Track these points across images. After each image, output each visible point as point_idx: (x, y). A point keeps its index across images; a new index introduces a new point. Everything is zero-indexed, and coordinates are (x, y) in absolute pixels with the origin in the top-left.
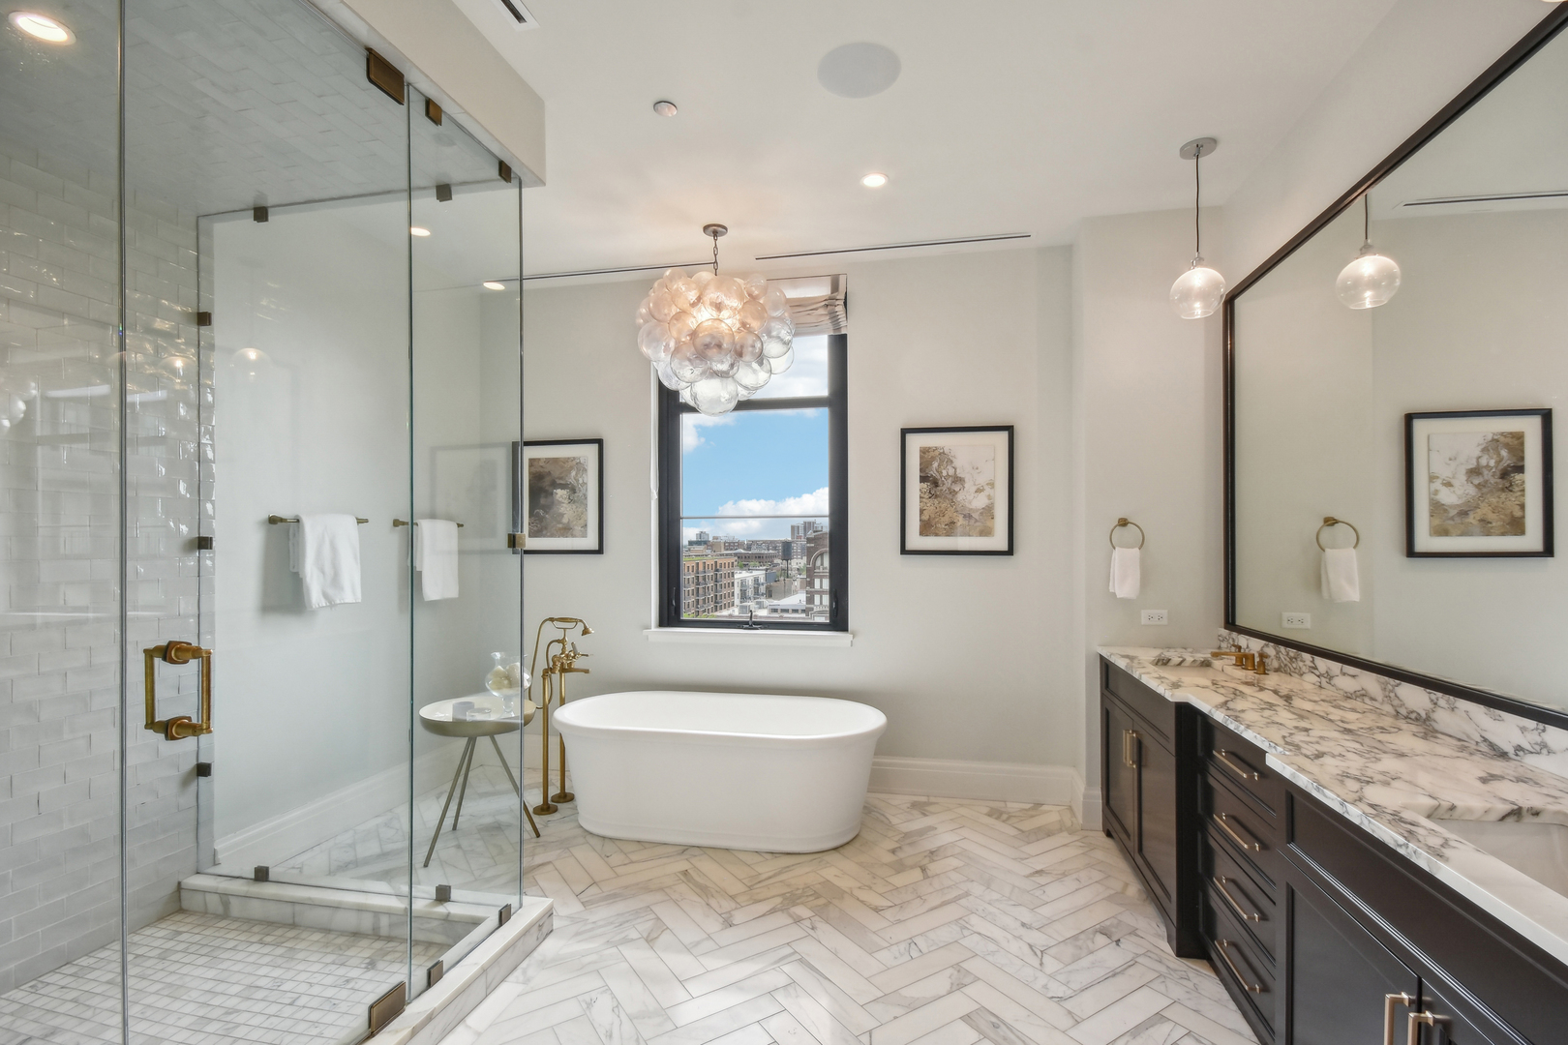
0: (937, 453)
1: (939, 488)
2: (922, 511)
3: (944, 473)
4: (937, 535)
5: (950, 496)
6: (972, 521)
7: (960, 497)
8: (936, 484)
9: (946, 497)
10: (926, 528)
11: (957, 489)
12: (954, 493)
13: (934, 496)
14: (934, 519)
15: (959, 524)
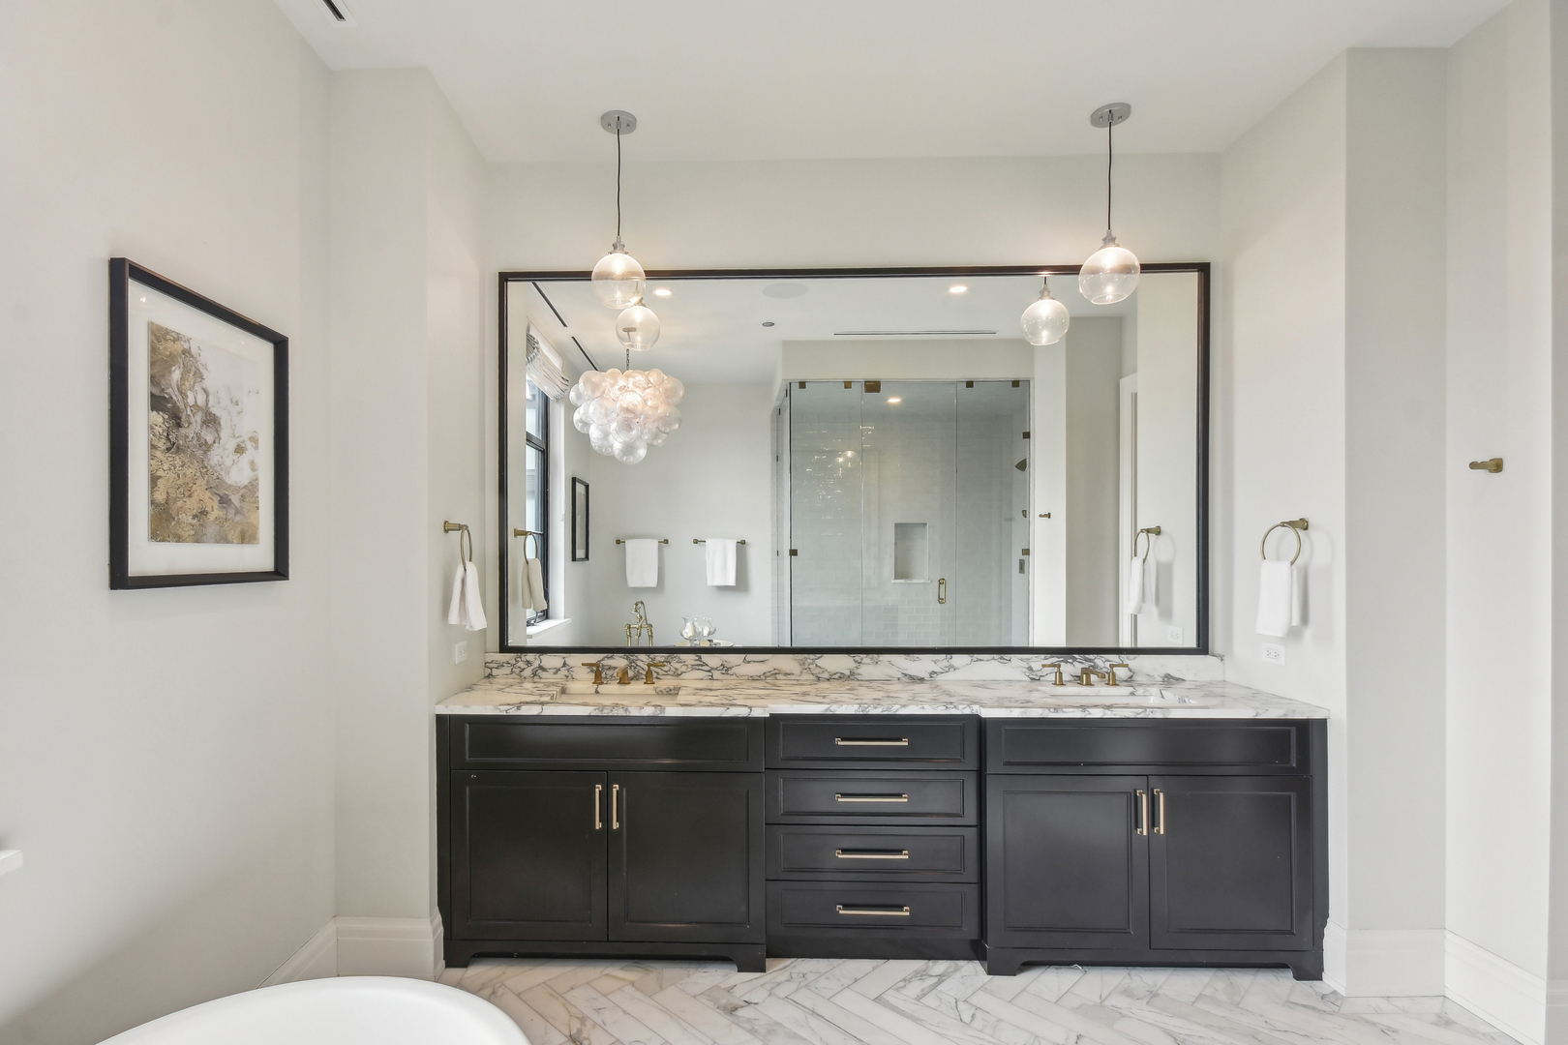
0: (178, 347)
1: (183, 431)
2: (154, 480)
3: (191, 400)
4: (179, 539)
5: (199, 453)
6: (232, 511)
7: (214, 457)
8: (176, 419)
9: (192, 455)
10: (163, 525)
11: (210, 439)
12: (206, 447)
13: (173, 447)
14: (175, 500)
15: (212, 517)
